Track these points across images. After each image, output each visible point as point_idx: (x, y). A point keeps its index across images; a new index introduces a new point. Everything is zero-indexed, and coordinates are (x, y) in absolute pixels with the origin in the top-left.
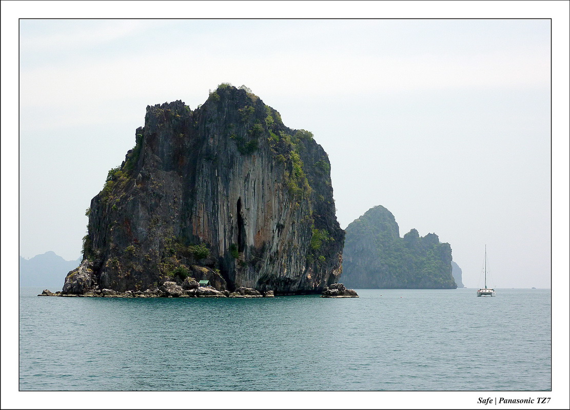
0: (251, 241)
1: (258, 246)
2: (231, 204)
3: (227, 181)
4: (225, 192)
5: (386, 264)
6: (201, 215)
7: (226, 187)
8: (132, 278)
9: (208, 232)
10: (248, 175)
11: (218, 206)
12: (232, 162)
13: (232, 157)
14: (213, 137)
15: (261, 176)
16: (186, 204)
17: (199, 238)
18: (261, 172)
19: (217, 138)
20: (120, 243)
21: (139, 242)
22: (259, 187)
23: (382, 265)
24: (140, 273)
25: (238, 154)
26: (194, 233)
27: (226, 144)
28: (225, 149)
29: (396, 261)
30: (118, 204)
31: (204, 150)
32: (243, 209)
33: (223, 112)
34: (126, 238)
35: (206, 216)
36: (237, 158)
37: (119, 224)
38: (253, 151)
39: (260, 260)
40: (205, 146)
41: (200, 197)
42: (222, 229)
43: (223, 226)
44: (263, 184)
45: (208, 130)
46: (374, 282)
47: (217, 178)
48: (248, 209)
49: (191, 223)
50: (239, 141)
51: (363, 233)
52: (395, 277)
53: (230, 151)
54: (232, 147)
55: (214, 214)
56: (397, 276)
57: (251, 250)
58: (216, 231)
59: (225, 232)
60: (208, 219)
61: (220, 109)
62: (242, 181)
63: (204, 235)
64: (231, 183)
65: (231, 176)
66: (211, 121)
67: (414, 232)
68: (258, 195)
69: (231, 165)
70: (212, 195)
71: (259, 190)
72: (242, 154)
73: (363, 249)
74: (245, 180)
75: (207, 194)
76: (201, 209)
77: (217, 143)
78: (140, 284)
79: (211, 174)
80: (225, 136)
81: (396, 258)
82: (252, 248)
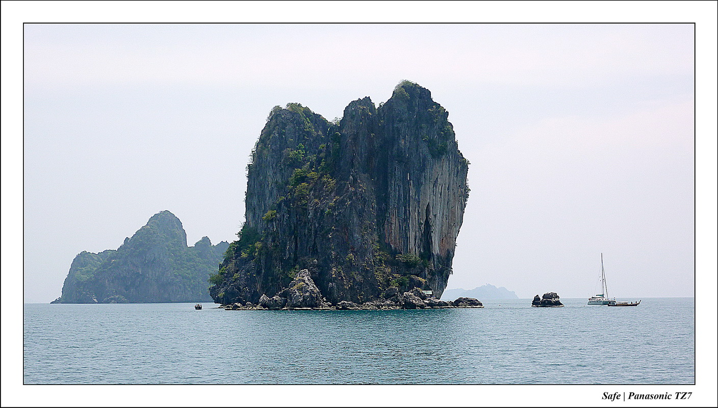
0: (436, 249)
1: (443, 255)
2: (422, 210)
3: (418, 185)
4: (417, 198)
5: (180, 275)
6: (393, 222)
7: (418, 192)
8: (355, 289)
9: (399, 239)
10: (437, 178)
11: (410, 212)
12: (424, 165)
13: (425, 159)
14: (404, 138)
15: (447, 180)
16: (380, 209)
17: (391, 246)
18: (448, 176)
19: (409, 140)
20: (341, 251)
21: (355, 250)
22: (445, 192)
23: (175, 276)
24: (360, 284)
25: (429, 157)
26: (386, 241)
27: (417, 146)
28: (417, 151)
29: (189, 271)
30: (333, 208)
31: (395, 152)
32: (431, 216)
33: (414, 111)
34: (345, 246)
35: (397, 222)
36: (428, 161)
37: (337, 231)
38: (443, 154)
39: (447, 269)
40: (396, 147)
41: (393, 202)
42: (413, 237)
43: (414, 233)
44: (448, 189)
45: (398, 130)
46: (166, 296)
47: (408, 182)
48: (435, 216)
49: (384, 229)
50: (431, 143)
51: (154, 241)
52: (189, 289)
53: (422, 154)
54: (424, 149)
55: (406, 220)
56: (191, 289)
57: (438, 259)
58: (407, 238)
59: (415, 240)
60: (400, 225)
61: (410, 108)
62: (432, 186)
63: (395, 243)
64: (422, 188)
65: (423, 180)
66: (400, 121)
67: (206, 240)
68: (444, 200)
69: (423, 169)
70: (404, 200)
71: (445, 196)
72: (433, 157)
73: (155, 259)
74: (434, 185)
75: (399, 200)
76: (393, 215)
77: (408, 144)
78: (362, 295)
79: (403, 178)
80: (417, 138)
81: (189, 269)
82: (439, 257)
